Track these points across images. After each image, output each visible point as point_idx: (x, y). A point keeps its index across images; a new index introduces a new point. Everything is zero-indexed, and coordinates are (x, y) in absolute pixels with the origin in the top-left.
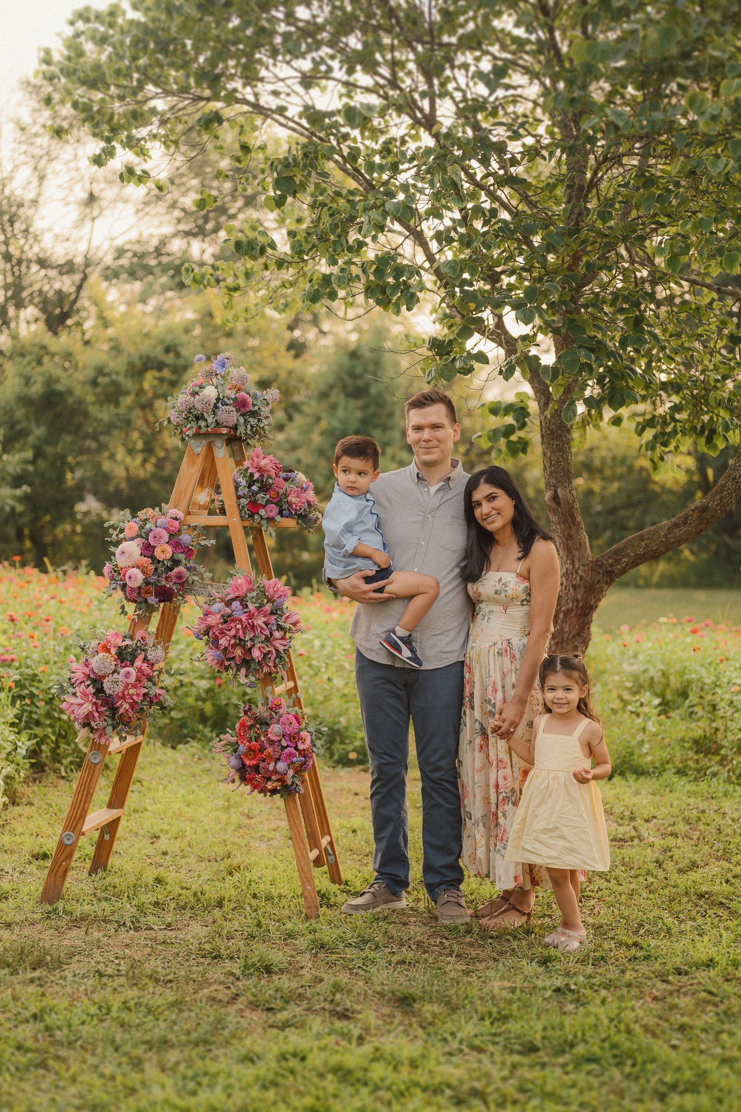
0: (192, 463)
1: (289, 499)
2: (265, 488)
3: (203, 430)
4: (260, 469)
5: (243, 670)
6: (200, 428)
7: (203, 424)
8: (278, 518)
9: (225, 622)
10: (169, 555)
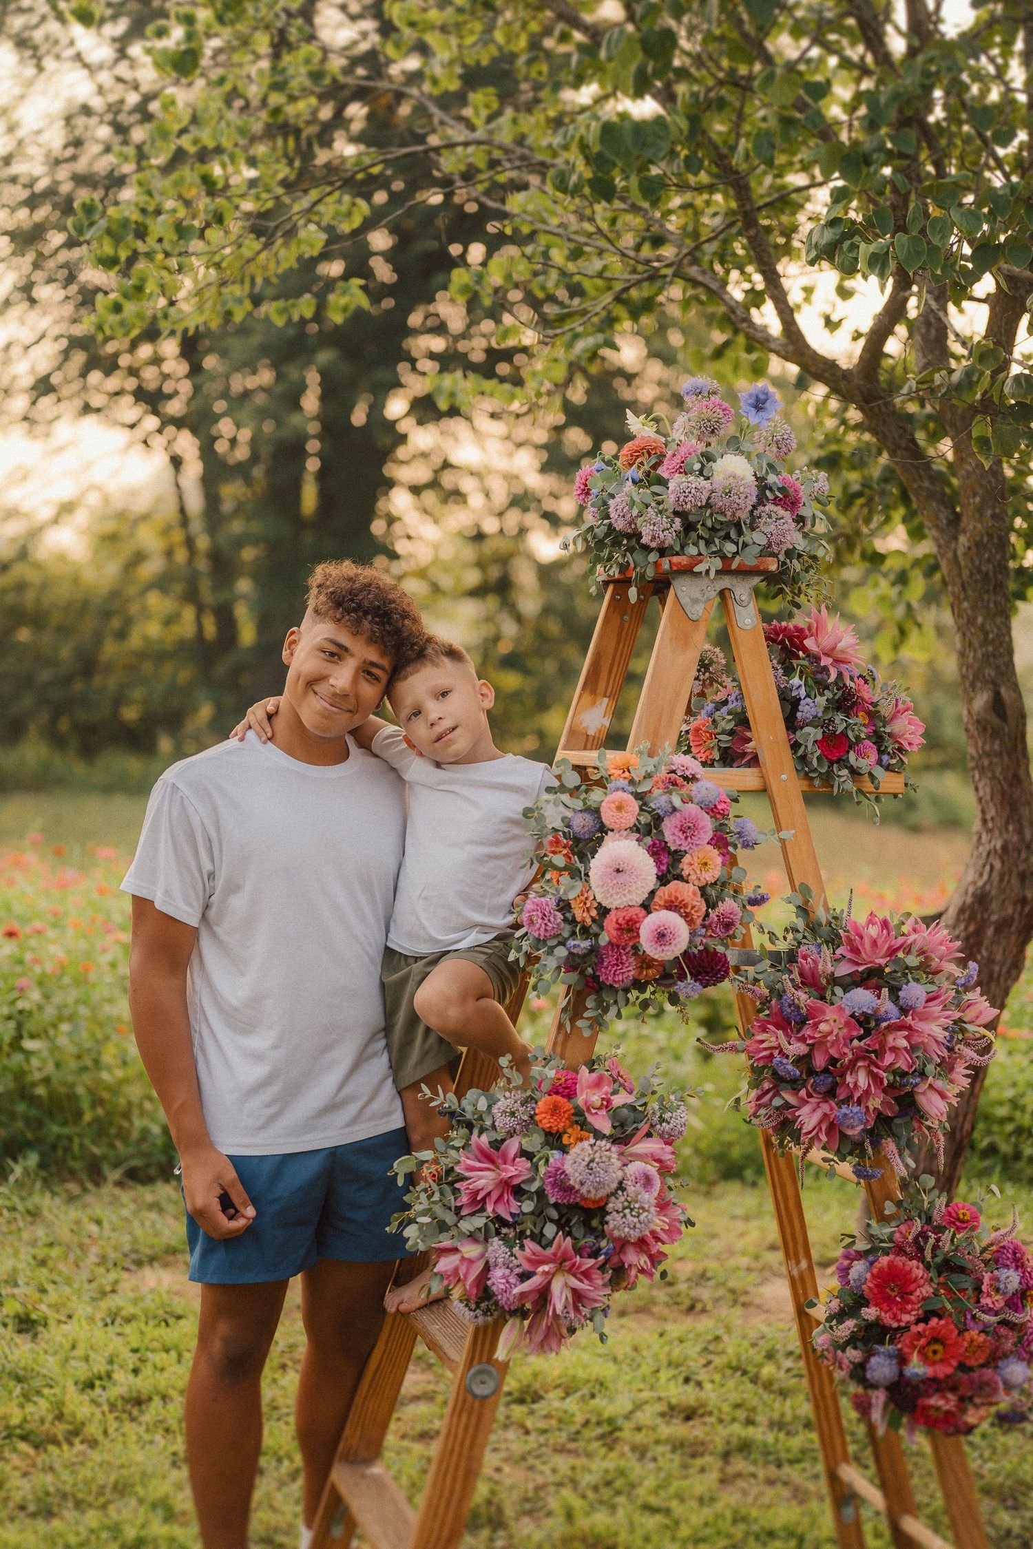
0: (682, 639)
1: (897, 727)
2: (846, 702)
3: (734, 566)
4: (837, 661)
5: (890, 1146)
6: (724, 557)
7: (730, 548)
8: (879, 772)
9: (868, 1033)
10: (717, 874)
